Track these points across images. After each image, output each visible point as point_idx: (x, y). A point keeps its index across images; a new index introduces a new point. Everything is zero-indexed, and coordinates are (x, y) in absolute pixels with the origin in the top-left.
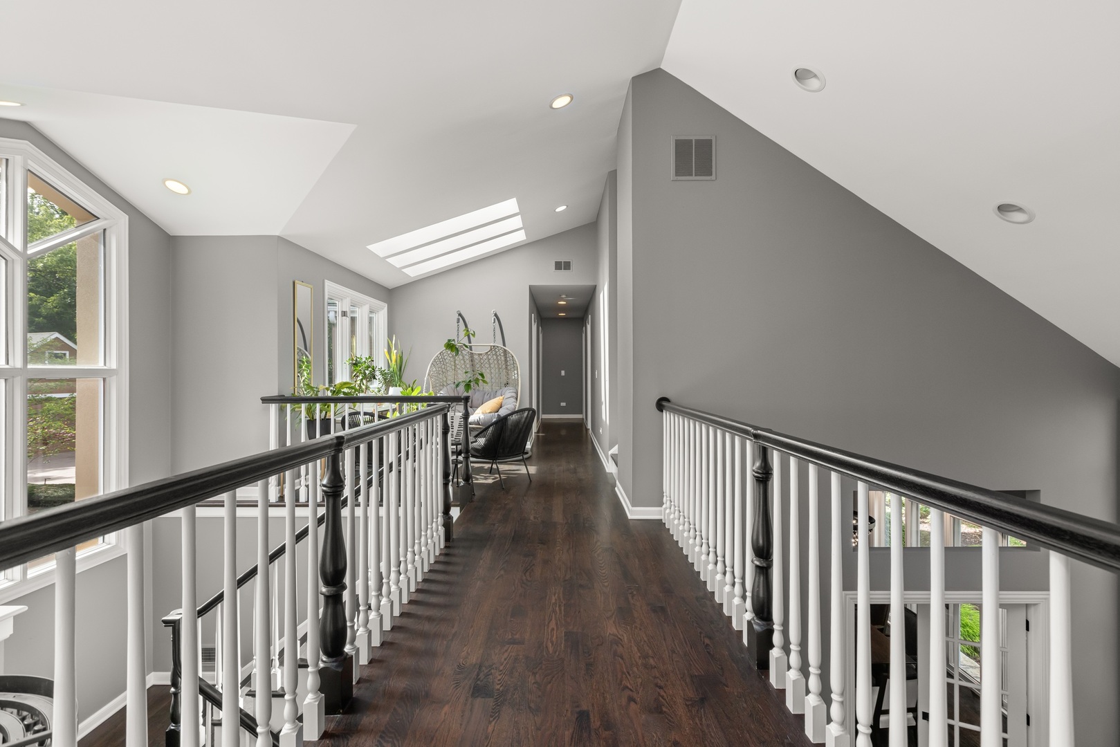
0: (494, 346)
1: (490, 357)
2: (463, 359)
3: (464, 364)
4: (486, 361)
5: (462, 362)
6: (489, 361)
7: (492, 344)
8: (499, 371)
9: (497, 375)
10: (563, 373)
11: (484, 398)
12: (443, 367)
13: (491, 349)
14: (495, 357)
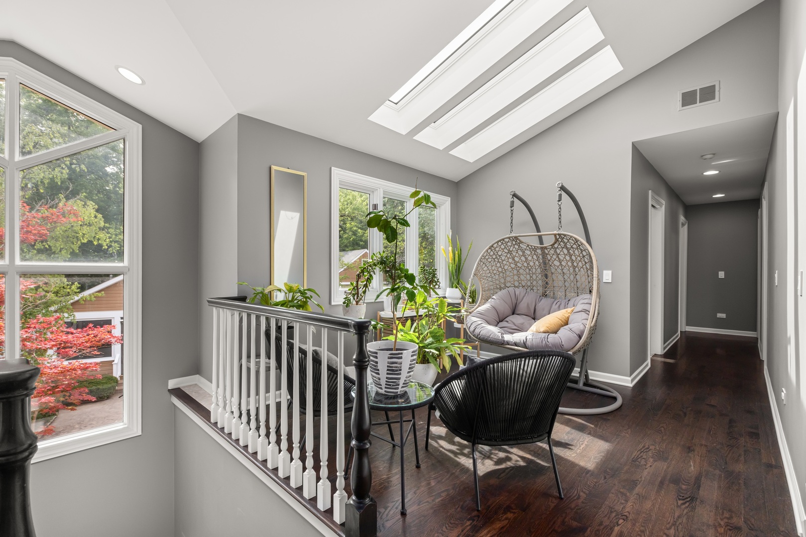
0: (559, 235)
1: (558, 251)
2: (524, 255)
3: (526, 261)
4: (555, 257)
5: (523, 258)
6: (558, 257)
7: (555, 232)
8: (574, 270)
9: (572, 277)
10: (722, 275)
11: (551, 307)
12: (498, 265)
13: (557, 240)
14: (565, 251)
